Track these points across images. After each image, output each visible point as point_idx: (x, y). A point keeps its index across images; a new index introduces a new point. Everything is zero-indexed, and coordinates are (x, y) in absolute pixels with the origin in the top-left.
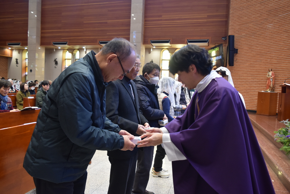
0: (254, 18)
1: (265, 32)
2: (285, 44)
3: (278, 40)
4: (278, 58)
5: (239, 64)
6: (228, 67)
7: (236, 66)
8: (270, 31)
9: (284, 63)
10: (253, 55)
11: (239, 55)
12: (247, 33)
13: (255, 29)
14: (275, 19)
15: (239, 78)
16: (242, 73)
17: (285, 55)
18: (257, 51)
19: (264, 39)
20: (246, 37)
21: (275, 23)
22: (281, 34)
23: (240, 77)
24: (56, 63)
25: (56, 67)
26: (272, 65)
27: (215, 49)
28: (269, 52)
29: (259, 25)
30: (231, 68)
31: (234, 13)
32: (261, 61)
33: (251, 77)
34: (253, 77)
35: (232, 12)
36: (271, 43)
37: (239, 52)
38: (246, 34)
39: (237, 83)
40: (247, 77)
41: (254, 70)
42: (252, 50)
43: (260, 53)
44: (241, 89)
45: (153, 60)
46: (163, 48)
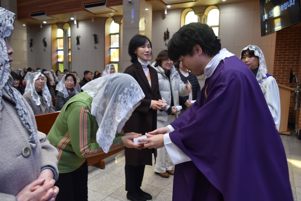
24: (45, 44)
25: (45, 49)
45: (168, 29)
46: (185, 9)
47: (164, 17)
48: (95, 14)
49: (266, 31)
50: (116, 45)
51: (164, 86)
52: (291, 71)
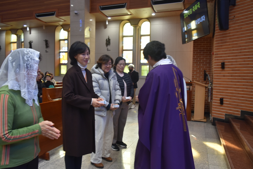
6: (218, 32)
7: (234, 30)
11: (239, 8)
15: (240, 52)
16: (246, 43)
23: (241, 49)
27: (193, 7)
30: (222, 34)
37: (240, 2)
44: (244, 73)
45: (109, 37)
46: (123, 20)
47: (106, 27)
48: (46, 23)
49: (186, 40)
50: (65, 50)
51: (103, 86)
52: (205, 71)
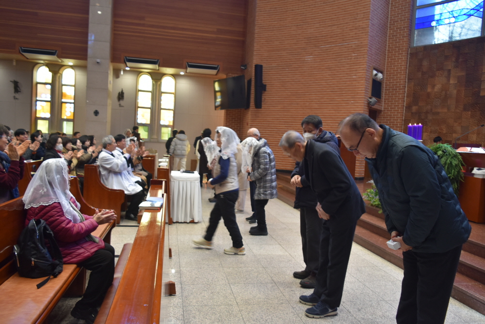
0: (288, 44)
1: (303, 65)
2: (328, 85)
3: (319, 78)
4: (319, 101)
5: (268, 106)
7: (266, 108)
8: (309, 65)
9: (326, 108)
10: (288, 95)
12: (279, 64)
13: (289, 59)
14: (315, 51)
17: (327, 99)
18: (293, 90)
19: (302, 74)
20: (277, 69)
21: (315, 55)
22: (323, 71)
26: (312, 111)
28: (308, 92)
29: (295, 54)
30: (256, 111)
31: (261, 33)
32: (298, 104)
33: (284, 124)
34: (287, 124)
35: (258, 31)
36: (311, 81)
37: (269, 89)
38: (277, 65)
39: (266, 133)
40: (280, 124)
41: (288, 115)
42: (286, 88)
43: (296, 93)
46: (141, 72)
47: (119, 76)
50: (45, 97)
